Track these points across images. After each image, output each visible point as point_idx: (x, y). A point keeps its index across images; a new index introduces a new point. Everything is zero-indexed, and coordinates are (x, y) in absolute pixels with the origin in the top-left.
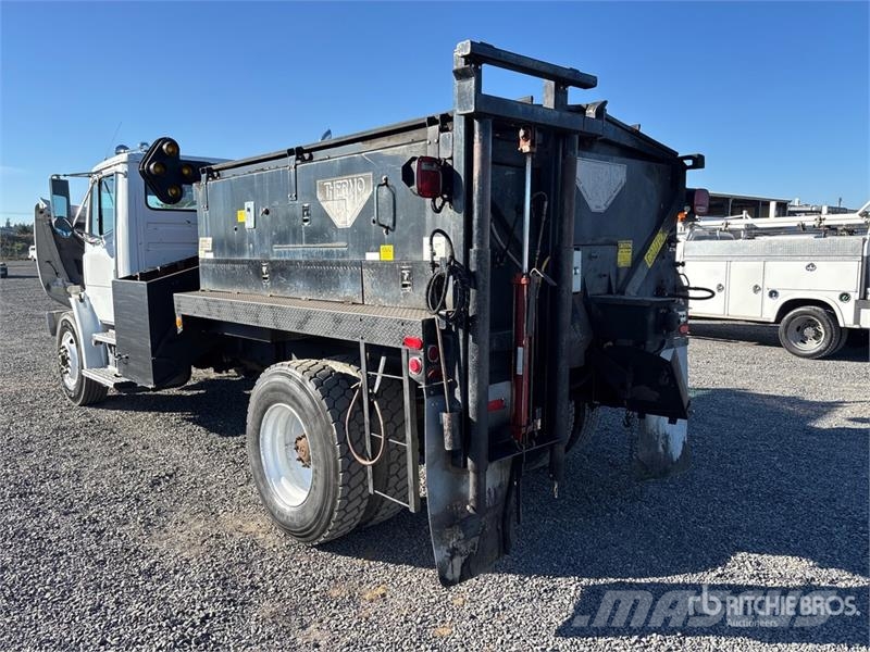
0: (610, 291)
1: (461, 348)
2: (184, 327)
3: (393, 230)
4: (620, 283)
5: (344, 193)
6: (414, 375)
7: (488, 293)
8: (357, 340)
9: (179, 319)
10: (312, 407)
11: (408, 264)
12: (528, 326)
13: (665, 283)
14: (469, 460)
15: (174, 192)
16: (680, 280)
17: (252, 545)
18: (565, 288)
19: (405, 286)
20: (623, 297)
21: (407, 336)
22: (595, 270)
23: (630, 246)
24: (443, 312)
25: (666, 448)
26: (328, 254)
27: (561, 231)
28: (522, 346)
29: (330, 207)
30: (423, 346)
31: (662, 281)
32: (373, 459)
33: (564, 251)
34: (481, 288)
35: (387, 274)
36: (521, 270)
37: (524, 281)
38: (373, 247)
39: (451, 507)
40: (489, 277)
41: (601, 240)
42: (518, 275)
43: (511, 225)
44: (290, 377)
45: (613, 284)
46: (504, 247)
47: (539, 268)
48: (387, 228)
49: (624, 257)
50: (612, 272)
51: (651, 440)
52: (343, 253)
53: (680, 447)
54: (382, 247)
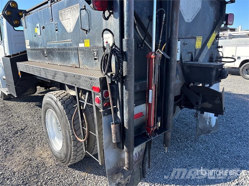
0: (192, 60)
1: (120, 92)
2: (21, 75)
3: (89, 32)
4: (196, 56)
5: (69, 16)
6: (97, 105)
7: (133, 63)
8: (74, 85)
9: (19, 72)
10: (60, 113)
11: (96, 48)
12: (155, 79)
13: (213, 56)
14: (125, 146)
15: (16, 22)
16: (219, 54)
17: (42, 165)
18: (173, 60)
19: (95, 59)
20: (197, 63)
21: (93, 86)
22: (186, 50)
23: (201, 39)
24: (109, 74)
25: (210, 123)
26: (65, 45)
27: (172, 30)
28: (152, 89)
29: (64, 23)
30: (101, 91)
31: (212, 55)
32: (84, 139)
33: (173, 41)
34: (129, 61)
35: (88, 53)
36: (151, 50)
37: (153, 56)
38: (81, 41)
39: (117, 165)
40: (133, 55)
41: (189, 36)
42: (150, 53)
43: (146, 27)
44: (52, 99)
45: (194, 57)
46: (143, 39)
47: (161, 49)
48: (87, 31)
49: (199, 44)
50: (193, 51)
51: (204, 121)
52: (70, 44)
53: (215, 122)
54: (85, 40)
